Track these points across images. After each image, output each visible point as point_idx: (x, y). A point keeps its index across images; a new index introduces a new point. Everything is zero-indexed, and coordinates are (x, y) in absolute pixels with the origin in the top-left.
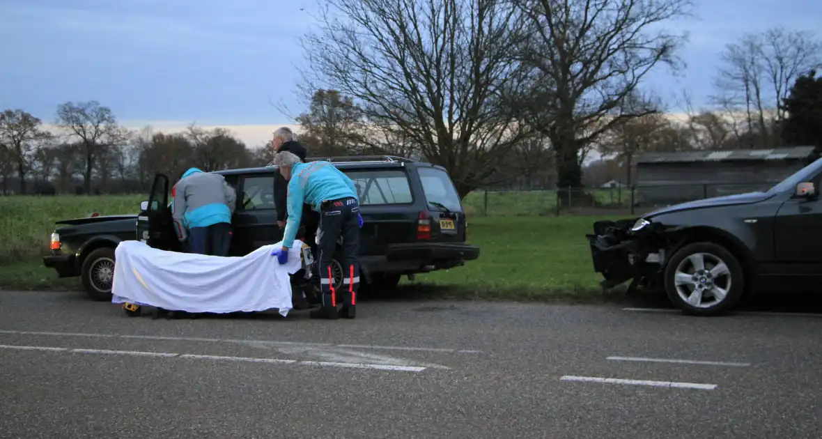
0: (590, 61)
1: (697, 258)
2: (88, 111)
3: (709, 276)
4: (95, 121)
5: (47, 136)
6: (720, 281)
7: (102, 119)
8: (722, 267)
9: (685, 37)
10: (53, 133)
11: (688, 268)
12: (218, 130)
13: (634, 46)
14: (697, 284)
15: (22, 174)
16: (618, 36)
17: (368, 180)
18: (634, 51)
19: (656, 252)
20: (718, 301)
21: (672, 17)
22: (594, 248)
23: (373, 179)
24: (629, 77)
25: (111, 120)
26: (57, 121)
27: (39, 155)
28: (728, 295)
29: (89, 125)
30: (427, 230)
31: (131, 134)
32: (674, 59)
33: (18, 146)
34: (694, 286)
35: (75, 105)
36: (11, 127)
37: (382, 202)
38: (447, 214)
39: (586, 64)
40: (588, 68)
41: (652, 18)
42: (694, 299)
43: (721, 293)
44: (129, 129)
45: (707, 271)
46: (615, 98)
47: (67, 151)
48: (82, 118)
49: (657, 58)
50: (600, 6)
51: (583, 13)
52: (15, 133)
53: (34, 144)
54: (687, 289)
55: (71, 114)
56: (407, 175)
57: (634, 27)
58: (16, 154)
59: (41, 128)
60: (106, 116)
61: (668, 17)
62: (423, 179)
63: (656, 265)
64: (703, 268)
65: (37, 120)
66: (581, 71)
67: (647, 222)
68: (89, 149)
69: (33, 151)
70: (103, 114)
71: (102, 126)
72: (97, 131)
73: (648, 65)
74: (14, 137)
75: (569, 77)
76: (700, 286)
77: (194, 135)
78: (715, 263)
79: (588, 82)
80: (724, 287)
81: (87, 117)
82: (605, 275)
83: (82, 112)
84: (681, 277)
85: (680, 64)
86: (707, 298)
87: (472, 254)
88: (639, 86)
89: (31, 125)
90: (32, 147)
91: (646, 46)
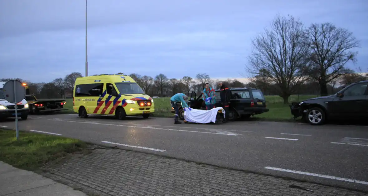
0: (330, 60)
1: (314, 111)
2: (203, 76)
3: (317, 116)
4: (205, 78)
5: (194, 82)
6: (319, 117)
7: (207, 78)
8: (320, 114)
9: (357, 53)
10: (195, 81)
11: (312, 114)
12: (235, 80)
13: (342, 56)
14: (314, 118)
15: (188, 92)
16: (337, 53)
17: (243, 93)
18: (342, 57)
19: (306, 110)
20: (319, 122)
21: (353, 47)
22: (291, 109)
23: (244, 92)
24: (341, 64)
25: (209, 78)
26: (196, 79)
27: (192, 87)
28: (321, 120)
29: (203, 80)
30: (253, 104)
31: (213, 81)
32: (353, 59)
33: (187, 85)
34: (313, 118)
35: (200, 74)
36: (186, 80)
37: (246, 97)
38: (259, 101)
39: (329, 61)
40: (329, 62)
41: (347, 48)
42: (313, 121)
43: (319, 120)
44: (213, 80)
45: (316, 114)
46: (337, 70)
47: (199, 86)
48: (202, 77)
49: (349, 59)
50: (332, 46)
51: (327, 47)
52: (187, 82)
53: (191, 84)
54: (312, 119)
55: (199, 77)
56: (249, 92)
57: (342, 51)
58: (187, 87)
59: (192, 80)
60: (208, 77)
61: (351, 48)
62: (252, 92)
63: (305, 113)
64: (315, 114)
65: (192, 79)
66: (327, 63)
67: (303, 103)
68: (204, 85)
69: (191, 86)
70: (207, 77)
71: (207, 79)
72: (205, 81)
73: (346, 61)
74: (186, 83)
75: (324, 64)
76: (315, 118)
77: (229, 81)
78: (318, 112)
79: (329, 65)
80: (320, 118)
81: (203, 78)
82: (294, 115)
83: (202, 76)
84: (310, 116)
85: (355, 60)
86: (316, 121)
87: (267, 110)
88: (344, 66)
89: (190, 80)
90: (190, 85)
91: (346, 55)
